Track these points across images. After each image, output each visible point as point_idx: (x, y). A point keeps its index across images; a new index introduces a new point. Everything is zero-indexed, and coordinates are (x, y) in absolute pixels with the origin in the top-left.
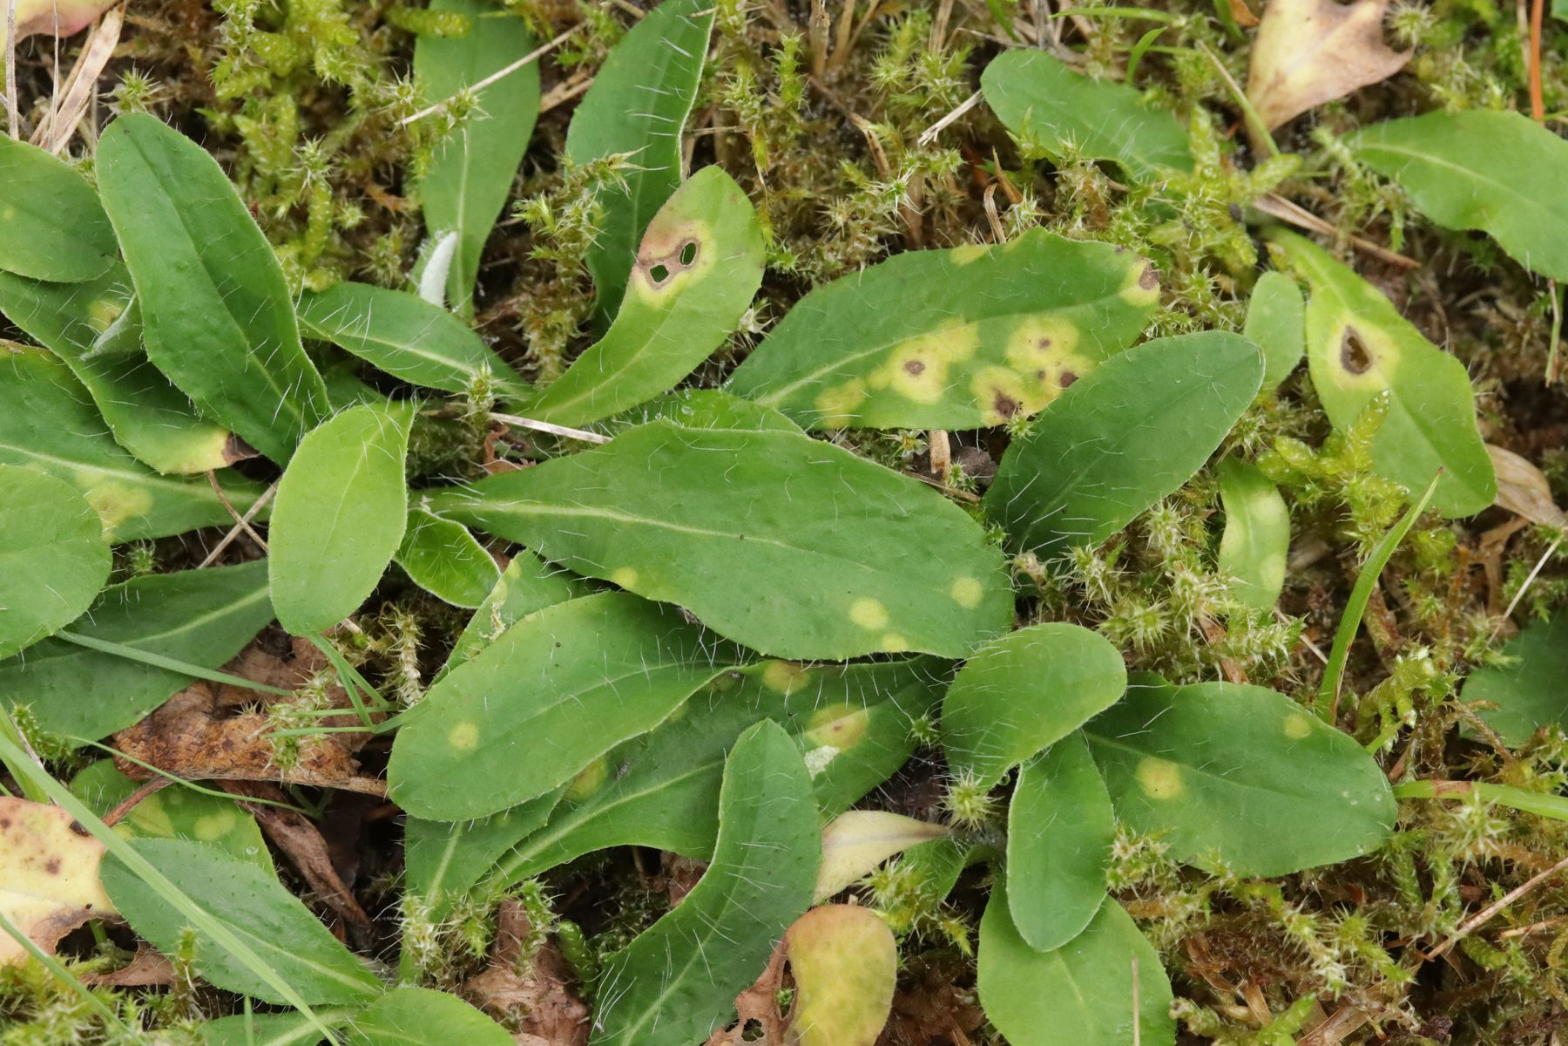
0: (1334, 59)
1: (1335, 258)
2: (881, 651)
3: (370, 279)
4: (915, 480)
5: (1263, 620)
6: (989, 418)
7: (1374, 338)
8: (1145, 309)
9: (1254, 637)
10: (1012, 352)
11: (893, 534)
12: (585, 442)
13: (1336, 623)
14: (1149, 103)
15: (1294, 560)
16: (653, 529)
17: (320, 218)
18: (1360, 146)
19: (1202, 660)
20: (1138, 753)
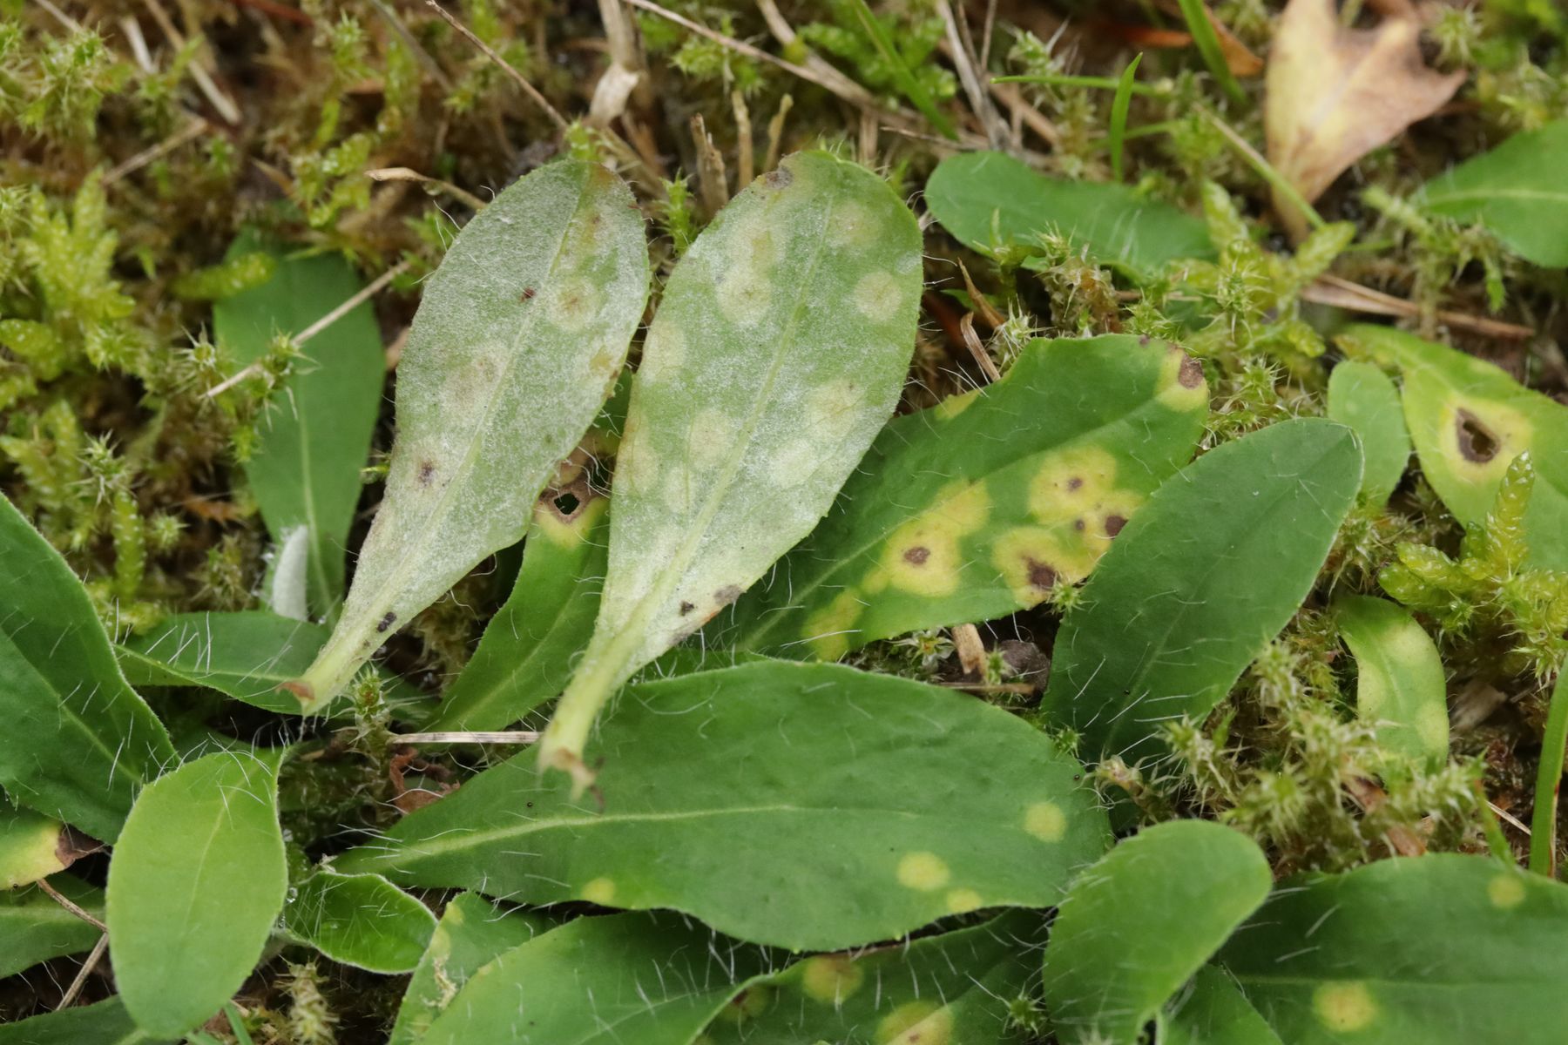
0: (1367, 97)
1: (1424, 338)
2: (948, 914)
3: (204, 606)
4: (946, 691)
5: (1431, 768)
6: (1025, 596)
7: (1493, 415)
8: (1193, 414)
9: (1427, 786)
10: (1036, 505)
11: (934, 764)
12: (516, 745)
13: (1531, 782)
14: (1148, 193)
15: (1458, 719)
16: (623, 825)
17: (128, 538)
18: (1426, 201)
19: (1365, 836)
20: (1310, 982)
